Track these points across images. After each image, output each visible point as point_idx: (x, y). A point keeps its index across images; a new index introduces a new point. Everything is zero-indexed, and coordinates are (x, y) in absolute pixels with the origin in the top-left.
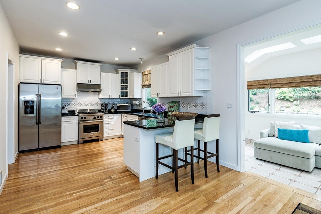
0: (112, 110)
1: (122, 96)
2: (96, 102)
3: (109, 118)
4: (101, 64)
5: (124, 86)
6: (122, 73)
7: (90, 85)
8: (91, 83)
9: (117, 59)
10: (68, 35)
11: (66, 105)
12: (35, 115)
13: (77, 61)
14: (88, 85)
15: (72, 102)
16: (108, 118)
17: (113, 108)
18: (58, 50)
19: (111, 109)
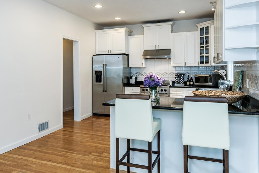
0: (188, 83)
1: (202, 62)
2: (170, 72)
3: (178, 93)
4: (171, 23)
5: (204, 48)
6: (202, 29)
7: (159, 51)
8: (159, 49)
9: (182, 12)
10: (102, 6)
11: (138, 75)
12: (102, 83)
13: (144, 25)
14: (156, 51)
15: (143, 72)
16: (176, 93)
17: (188, 80)
18: (118, 19)
19: (187, 81)
